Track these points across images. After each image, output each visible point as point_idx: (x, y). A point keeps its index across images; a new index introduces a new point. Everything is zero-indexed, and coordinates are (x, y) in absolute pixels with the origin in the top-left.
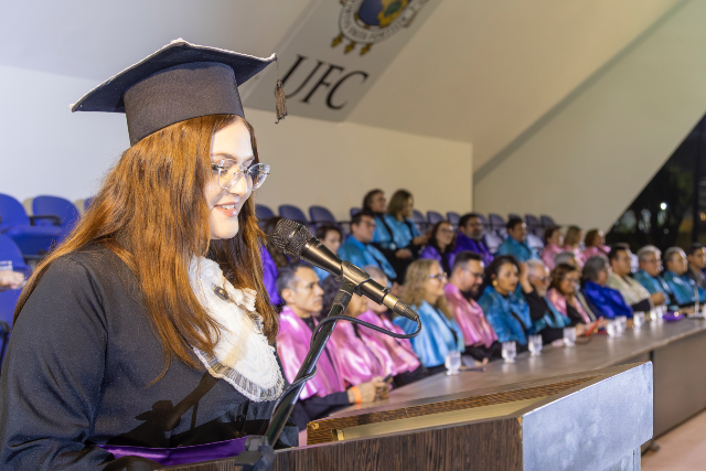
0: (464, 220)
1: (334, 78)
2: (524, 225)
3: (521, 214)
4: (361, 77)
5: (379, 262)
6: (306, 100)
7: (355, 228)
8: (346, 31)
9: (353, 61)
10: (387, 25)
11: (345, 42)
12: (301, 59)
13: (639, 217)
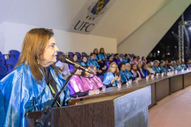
0: (116, 55)
1: (87, 25)
2: (128, 56)
3: (127, 53)
4: (92, 25)
5: (96, 64)
6: (81, 30)
7: (91, 57)
8: (89, 15)
9: (91, 22)
10: (98, 14)
11: (89, 18)
12: (79, 21)
13: (153, 54)
